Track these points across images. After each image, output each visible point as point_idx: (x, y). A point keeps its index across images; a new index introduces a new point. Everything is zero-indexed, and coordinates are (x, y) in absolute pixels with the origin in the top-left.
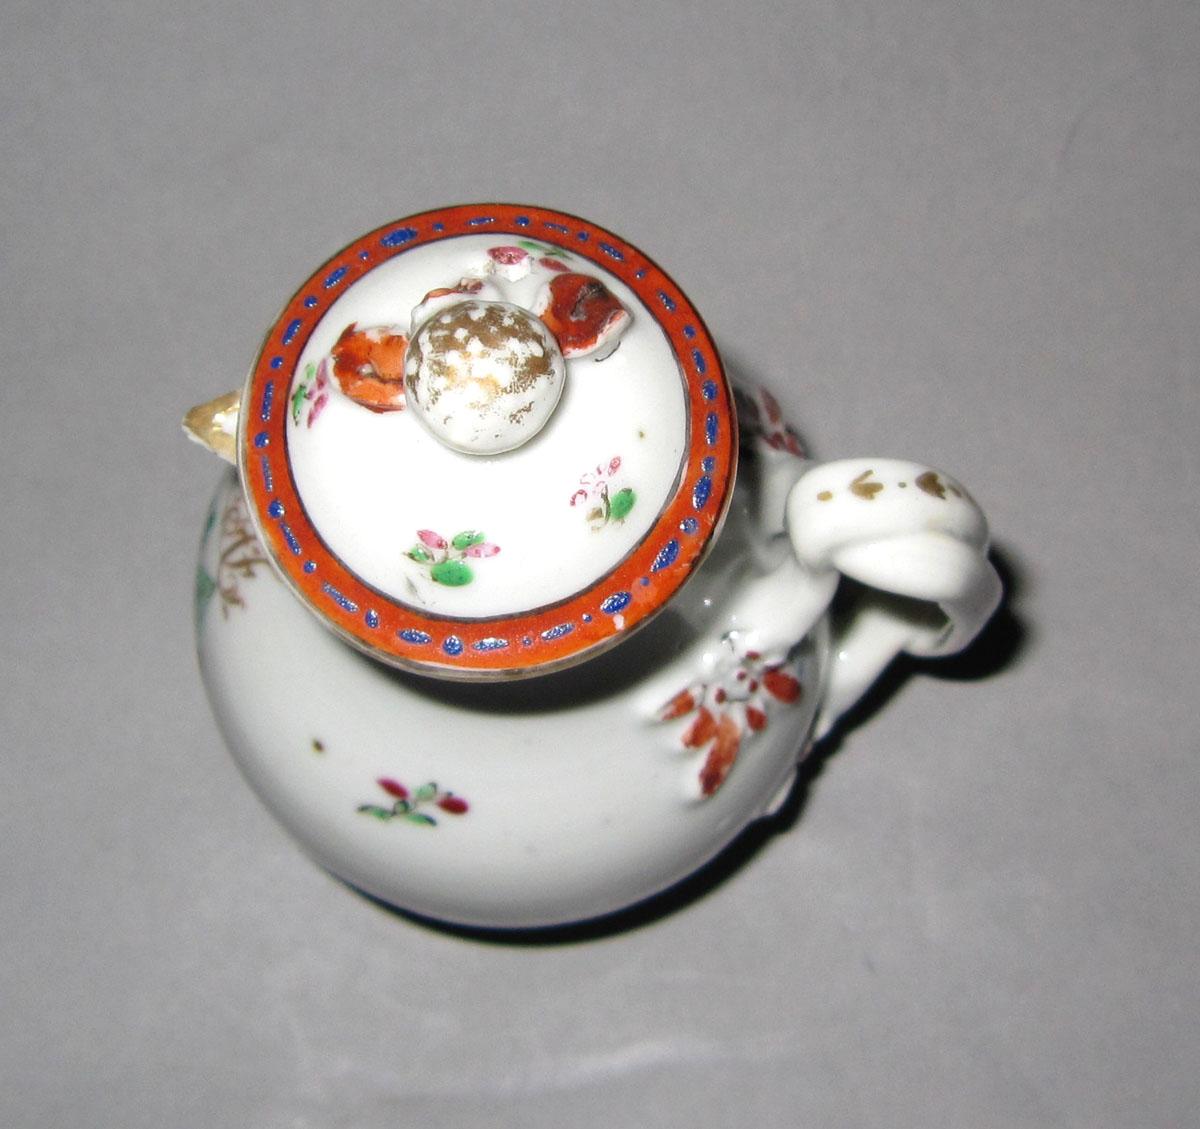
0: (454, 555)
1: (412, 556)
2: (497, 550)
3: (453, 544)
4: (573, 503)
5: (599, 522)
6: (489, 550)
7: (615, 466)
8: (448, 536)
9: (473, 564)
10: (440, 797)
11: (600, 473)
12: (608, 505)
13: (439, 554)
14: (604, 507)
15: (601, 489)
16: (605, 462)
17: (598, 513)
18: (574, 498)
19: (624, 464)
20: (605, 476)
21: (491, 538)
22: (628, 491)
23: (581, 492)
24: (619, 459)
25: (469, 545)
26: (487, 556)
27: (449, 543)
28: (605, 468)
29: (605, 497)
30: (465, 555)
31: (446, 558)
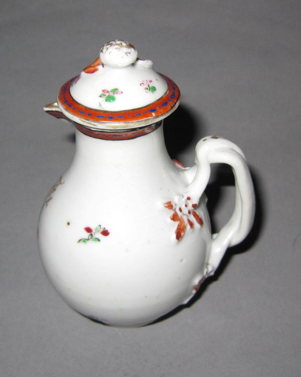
0: (111, 94)
1: (100, 96)
2: (122, 92)
3: (111, 91)
4: (141, 85)
5: (148, 91)
6: (120, 92)
7: (151, 81)
8: (109, 90)
9: (116, 96)
10: (101, 230)
13: (107, 94)
15: (147, 84)
17: (147, 89)
19: (153, 82)
20: (148, 82)
21: (120, 90)
22: (154, 87)
23: (143, 83)
25: (115, 91)
26: (119, 94)
27: (110, 91)
29: (149, 86)
30: (114, 94)
31: (109, 95)
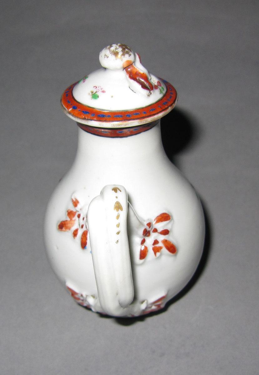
4: (94, 87)
5: (91, 94)
7: (103, 92)
11: (101, 89)
12: (94, 94)
14: (94, 93)
15: (98, 91)
16: (104, 90)
17: (92, 92)
18: (95, 87)
19: (104, 94)
20: (100, 90)
22: (98, 97)
24: (105, 92)
28: (103, 90)
29: (96, 92)
